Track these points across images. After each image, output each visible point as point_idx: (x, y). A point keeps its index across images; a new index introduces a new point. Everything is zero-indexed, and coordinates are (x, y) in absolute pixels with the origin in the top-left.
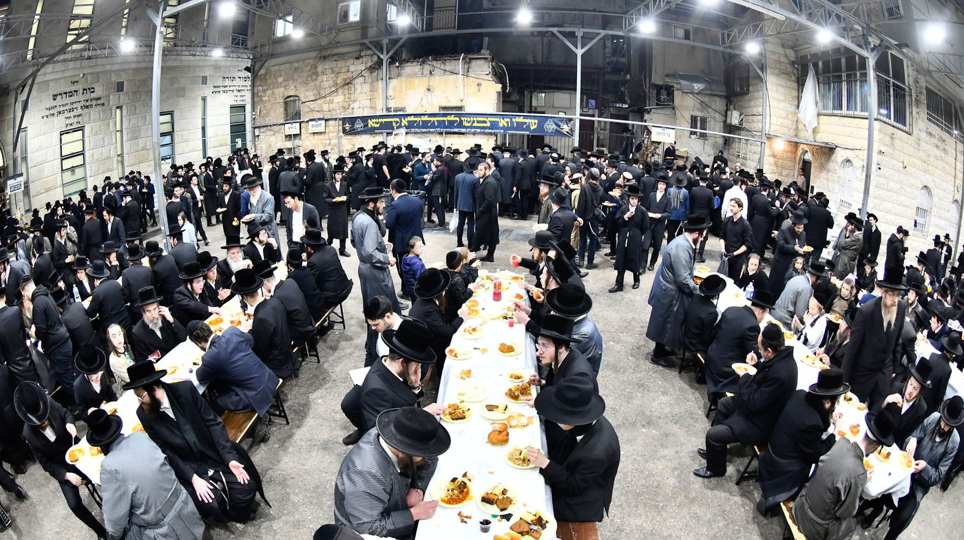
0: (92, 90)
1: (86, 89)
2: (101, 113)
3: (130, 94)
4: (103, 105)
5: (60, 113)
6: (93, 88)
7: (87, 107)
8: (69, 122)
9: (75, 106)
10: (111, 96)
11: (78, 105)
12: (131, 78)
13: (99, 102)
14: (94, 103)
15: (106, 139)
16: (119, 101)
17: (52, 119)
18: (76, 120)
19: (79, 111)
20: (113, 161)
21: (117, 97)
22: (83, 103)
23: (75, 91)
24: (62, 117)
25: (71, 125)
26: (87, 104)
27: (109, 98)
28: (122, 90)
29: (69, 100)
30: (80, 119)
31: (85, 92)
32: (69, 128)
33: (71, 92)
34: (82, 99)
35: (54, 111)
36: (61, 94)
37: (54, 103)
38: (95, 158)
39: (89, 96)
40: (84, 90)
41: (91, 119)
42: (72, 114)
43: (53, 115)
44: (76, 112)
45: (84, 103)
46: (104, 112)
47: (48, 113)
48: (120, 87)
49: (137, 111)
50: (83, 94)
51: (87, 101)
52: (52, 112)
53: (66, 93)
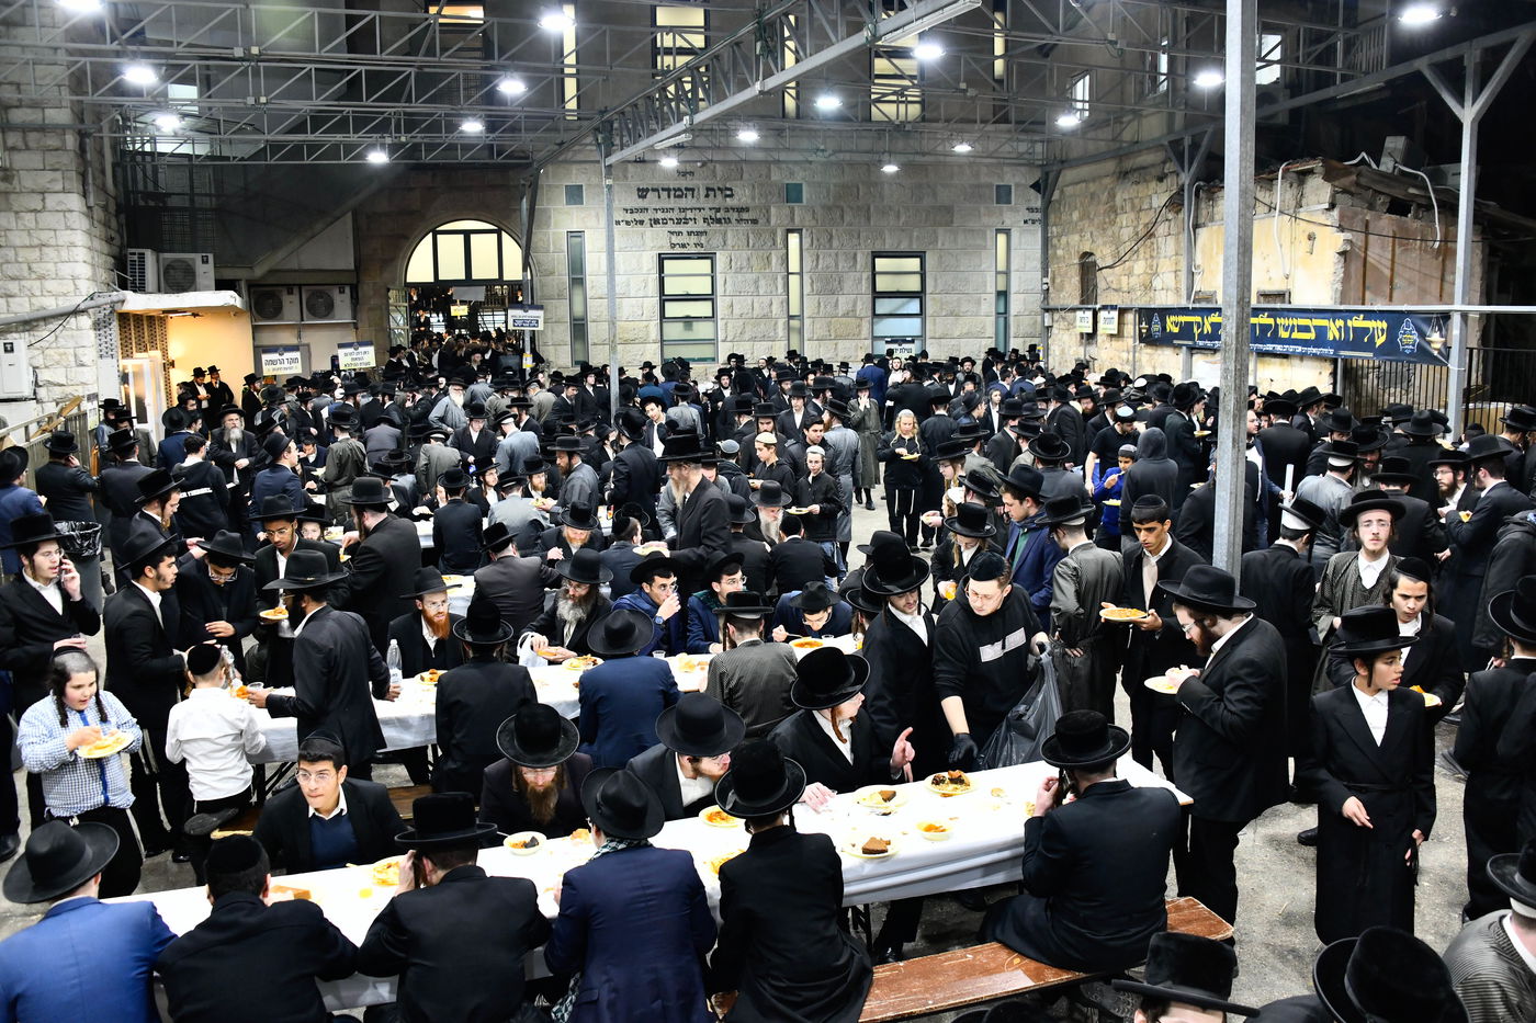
0: (728, 192)
1: (713, 190)
2: (751, 236)
3: (819, 211)
4: (755, 222)
5: (656, 221)
6: (731, 190)
7: (719, 221)
8: (675, 239)
9: (689, 215)
10: (773, 210)
11: (699, 216)
12: (818, 178)
13: (745, 216)
14: (734, 216)
15: (762, 283)
16: (792, 219)
17: (639, 228)
18: (694, 239)
19: (700, 226)
20: (776, 324)
21: (787, 211)
22: (707, 213)
23: (687, 189)
24: (661, 230)
25: (683, 246)
26: (719, 215)
27: (768, 211)
28: (799, 200)
29: (673, 203)
30: (703, 239)
31: (711, 193)
32: (678, 250)
33: (680, 189)
34: (707, 206)
35: (645, 217)
36: (653, 190)
37: (641, 203)
38: (737, 311)
39: (719, 201)
40: (708, 189)
41: (729, 242)
42: (684, 228)
43: (642, 222)
44: (691, 227)
45: (712, 213)
46: (758, 235)
47: (629, 217)
48: (792, 194)
49: (835, 243)
50: (707, 196)
51: (718, 210)
52: (638, 216)
53: (668, 190)
